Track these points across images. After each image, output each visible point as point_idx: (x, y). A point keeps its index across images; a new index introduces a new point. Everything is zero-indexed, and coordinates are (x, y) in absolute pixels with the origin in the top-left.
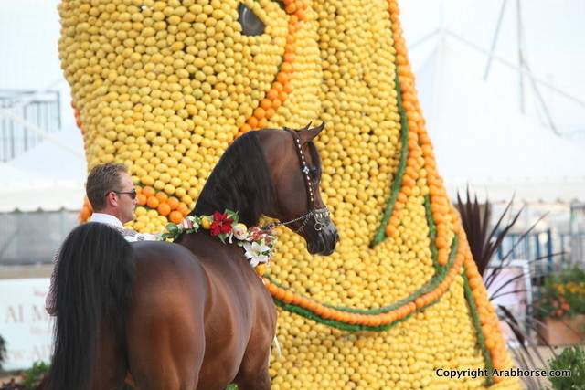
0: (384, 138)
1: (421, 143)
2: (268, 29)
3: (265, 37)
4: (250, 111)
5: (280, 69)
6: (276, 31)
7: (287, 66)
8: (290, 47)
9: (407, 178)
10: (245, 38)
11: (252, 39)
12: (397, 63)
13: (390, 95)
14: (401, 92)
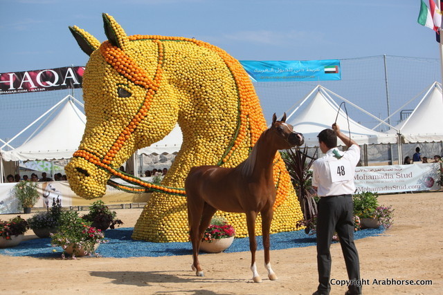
0: (231, 128)
1: (250, 129)
2: (133, 95)
3: (131, 97)
4: (128, 123)
5: (141, 108)
6: (137, 95)
7: (144, 107)
8: (147, 100)
9: (236, 141)
10: (120, 99)
11: (124, 99)
12: (239, 101)
13: (234, 112)
14: (240, 111)
